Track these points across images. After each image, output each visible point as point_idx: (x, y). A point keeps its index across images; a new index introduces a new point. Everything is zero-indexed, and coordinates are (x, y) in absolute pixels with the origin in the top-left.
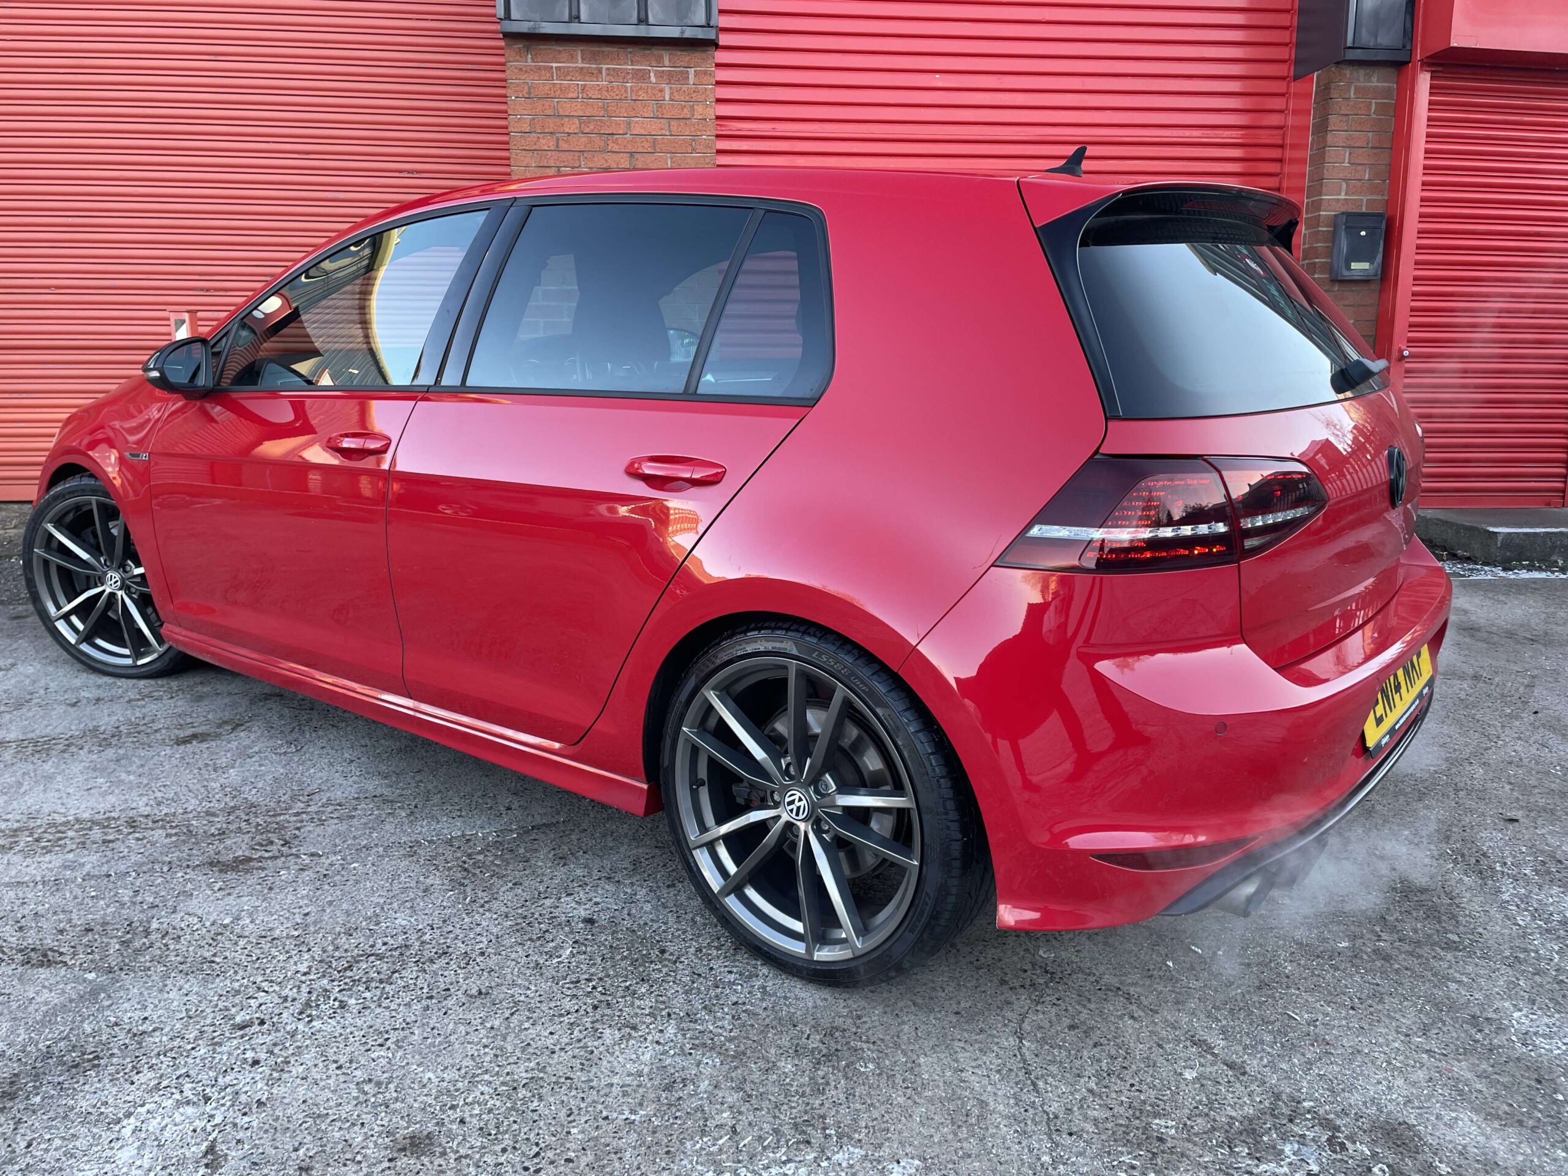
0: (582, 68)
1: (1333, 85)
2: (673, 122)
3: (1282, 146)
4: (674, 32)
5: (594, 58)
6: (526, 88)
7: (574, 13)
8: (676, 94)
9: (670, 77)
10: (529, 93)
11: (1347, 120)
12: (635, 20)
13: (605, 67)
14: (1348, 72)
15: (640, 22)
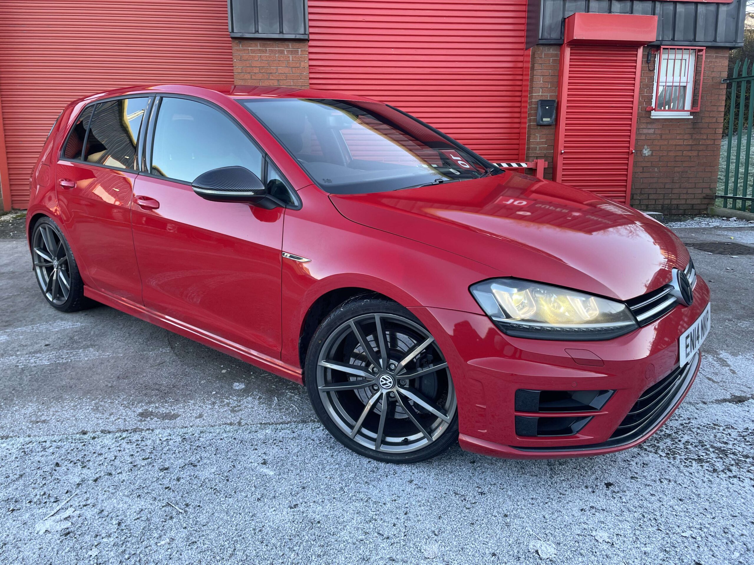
0: (260, 50)
1: (536, 52)
2: (293, 69)
3: (522, 75)
4: (293, 36)
5: (264, 46)
6: (239, 56)
7: (257, 30)
8: (294, 58)
9: (292, 52)
10: (241, 58)
11: (542, 66)
13: (268, 49)
14: (541, 48)
15: (280, 33)
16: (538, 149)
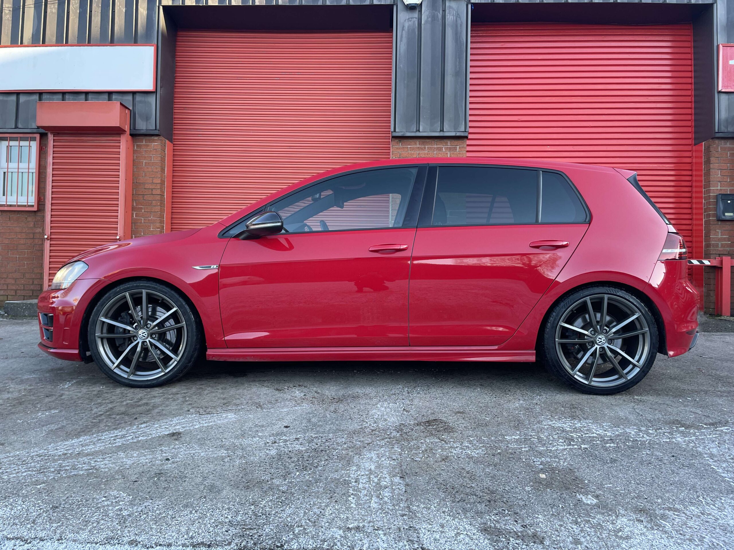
0: (419, 147)
1: (711, 146)
3: (691, 170)
4: (453, 134)
5: (423, 143)
6: (399, 155)
7: (418, 129)
8: (452, 155)
9: (450, 149)
10: (400, 156)
11: (718, 160)
12: (439, 130)
13: (427, 146)
14: (717, 141)
15: (441, 131)
16: (720, 246)
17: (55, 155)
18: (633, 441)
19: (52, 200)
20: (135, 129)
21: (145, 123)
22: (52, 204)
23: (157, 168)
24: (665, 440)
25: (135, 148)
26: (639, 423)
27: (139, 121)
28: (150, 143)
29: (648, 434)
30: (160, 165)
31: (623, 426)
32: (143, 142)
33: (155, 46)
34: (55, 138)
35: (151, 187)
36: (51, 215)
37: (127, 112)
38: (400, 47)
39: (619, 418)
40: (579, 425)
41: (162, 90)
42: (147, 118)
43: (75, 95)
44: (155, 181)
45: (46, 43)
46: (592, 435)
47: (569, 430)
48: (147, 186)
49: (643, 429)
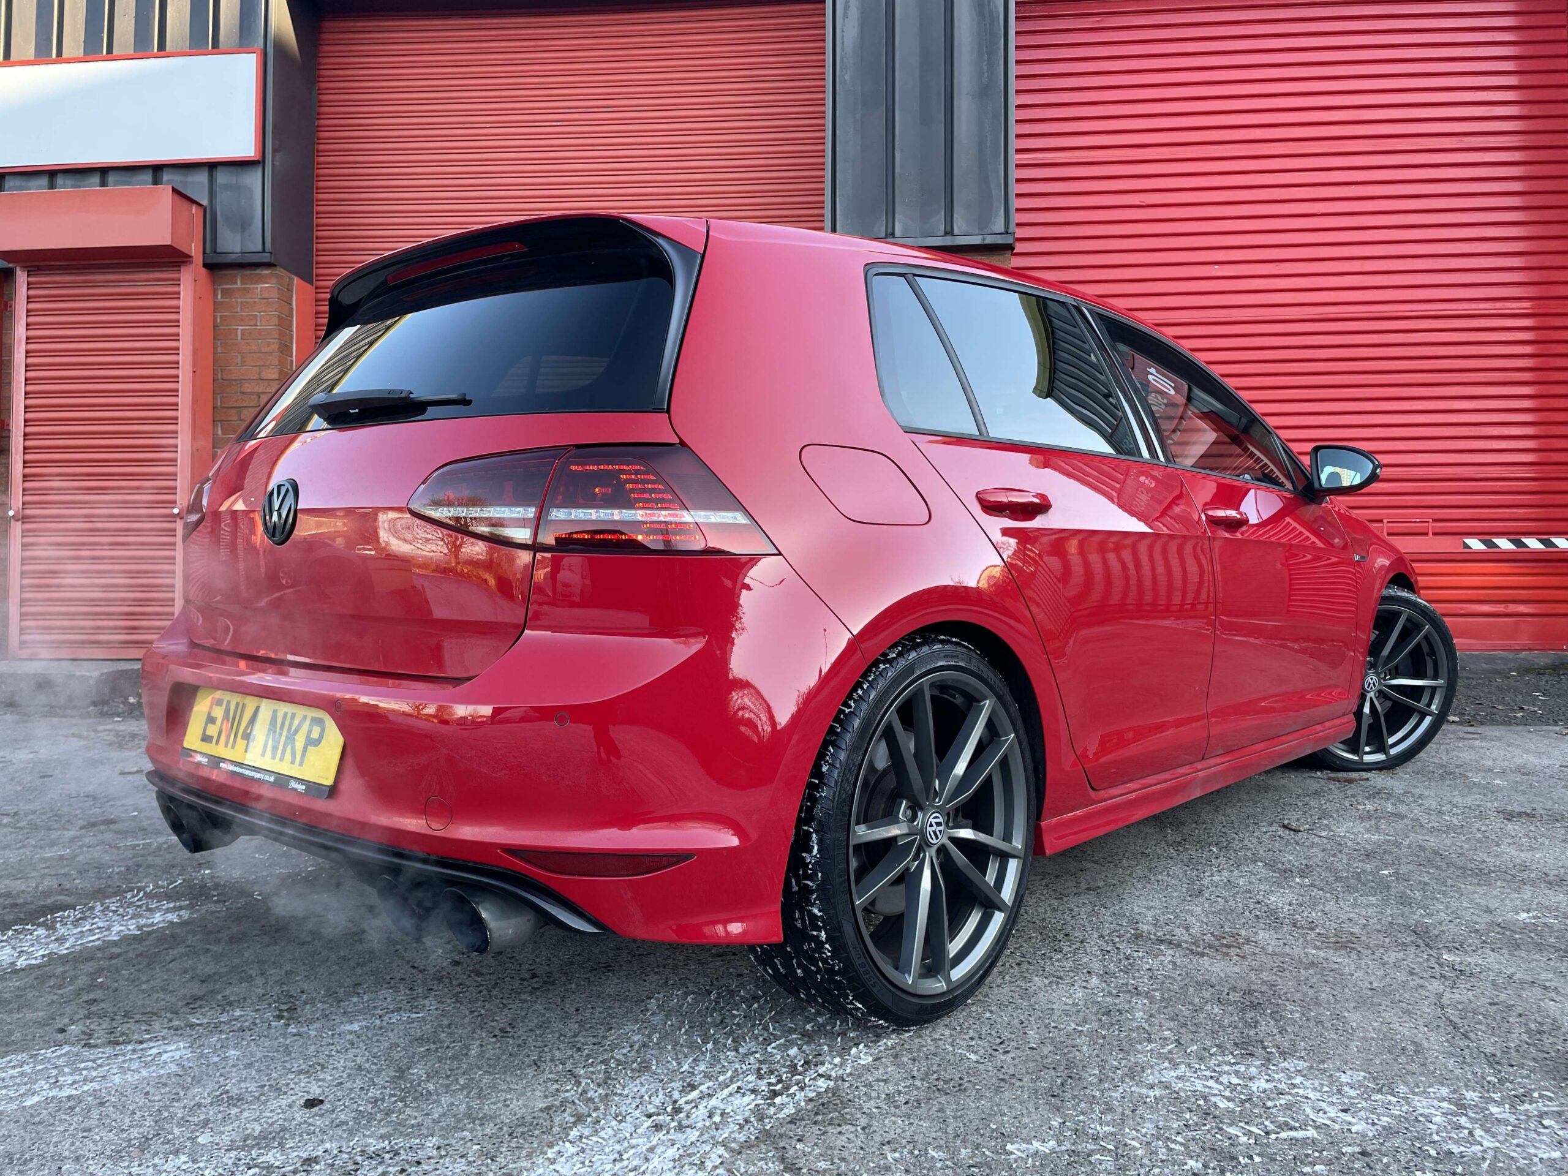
15: (946, 233)
17: (31, 319)
18: (1437, 1160)
19: (25, 426)
20: (215, 252)
21: (238, 236)
22: (25, 435)
23: (269, 344)
24: (1545, 1156)
25: (219, 297)
26: (1458, 1072)
27: (223, 230)
28: (252, 284)
29: (1488, 1123)
30: (277, 336)
31: (1406, 1084)
32: (236, 283)
33: (259, 52)
34: (31, 279)
35: (255, 390)
36: (25, 462)
37: (194, 211)
38: (843, 31)
39: (1395, 1048)
40: (1264, 1085)
41: (277, 158)
42: (243, 225)
43: (78, 176)
44: (263, 376)
45: (12, 58)
46: (1300, 1134)
47: (1227, 1110)
48: (247, 387)
49: (1471, 1096)
